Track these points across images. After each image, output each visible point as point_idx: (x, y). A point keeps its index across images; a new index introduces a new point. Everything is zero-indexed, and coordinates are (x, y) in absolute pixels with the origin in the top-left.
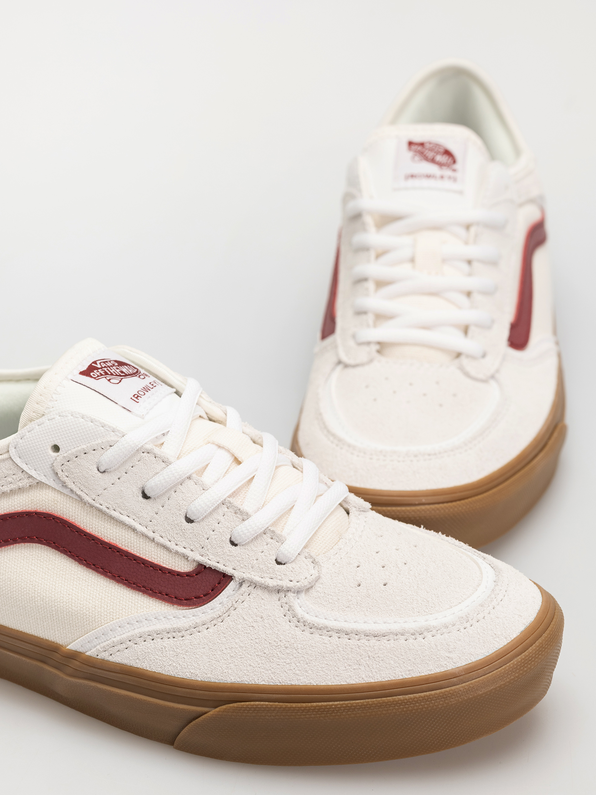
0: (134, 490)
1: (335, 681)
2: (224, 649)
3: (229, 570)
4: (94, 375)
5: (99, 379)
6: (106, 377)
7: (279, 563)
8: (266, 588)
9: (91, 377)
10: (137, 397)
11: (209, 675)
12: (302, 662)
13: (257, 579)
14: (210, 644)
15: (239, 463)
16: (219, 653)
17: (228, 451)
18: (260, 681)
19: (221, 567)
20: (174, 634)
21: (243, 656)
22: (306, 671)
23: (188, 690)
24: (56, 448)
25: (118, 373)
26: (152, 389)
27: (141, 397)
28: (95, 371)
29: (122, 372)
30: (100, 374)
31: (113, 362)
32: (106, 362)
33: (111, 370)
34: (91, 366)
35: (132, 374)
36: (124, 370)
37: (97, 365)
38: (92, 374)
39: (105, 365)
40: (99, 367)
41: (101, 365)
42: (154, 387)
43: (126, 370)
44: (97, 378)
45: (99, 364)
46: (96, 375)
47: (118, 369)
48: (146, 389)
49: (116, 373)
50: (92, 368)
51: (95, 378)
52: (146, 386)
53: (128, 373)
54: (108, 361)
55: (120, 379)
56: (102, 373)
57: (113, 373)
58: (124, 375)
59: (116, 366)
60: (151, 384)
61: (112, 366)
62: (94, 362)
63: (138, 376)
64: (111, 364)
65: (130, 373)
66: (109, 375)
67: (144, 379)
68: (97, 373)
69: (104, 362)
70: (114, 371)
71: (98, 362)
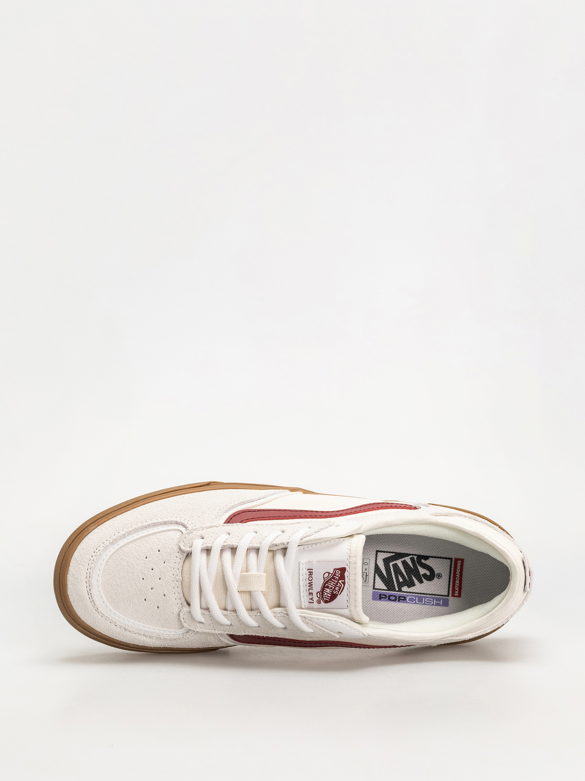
25: (329, 584)
26: (309, 589)
27: (309, 575)
28: (339, 576)
29: (328, 587)
30: (336, 575)
31: (337, 592)
32: (339, 589)
33: (333, 584)
34: (344, 579)
35: (323, 591)
36: (328, 590)
37: (341, 582)
38: (340, 572)
39: (338, 585)
40: (340, 581)
41: (340, 583)
42: (309, 593)
43: (328, 592)
44: (335, 570)
45: (341, 583)
46: (337, 573)
47: (331, 588)
48: (310, 585)
49: (330, 583)
50: (342, 577)
51: (337, 569)
52: (312, 587)
53: (326, 590)
54: (339, 591)
55: (325, 579)
56: (335, 577)
57: (331, 582)
58: (326, 586)
59: (333, 591)
60: (312, 594)
61: (335, 588)
62: (344, 583)
63: (320, 592)
64: (336, 589)
65: (324, 590)
66: (332, 578)
67: (317, 595)
68: (338, 575)
69: (340, 588)
70: (332, 584)
71: (343, 585)
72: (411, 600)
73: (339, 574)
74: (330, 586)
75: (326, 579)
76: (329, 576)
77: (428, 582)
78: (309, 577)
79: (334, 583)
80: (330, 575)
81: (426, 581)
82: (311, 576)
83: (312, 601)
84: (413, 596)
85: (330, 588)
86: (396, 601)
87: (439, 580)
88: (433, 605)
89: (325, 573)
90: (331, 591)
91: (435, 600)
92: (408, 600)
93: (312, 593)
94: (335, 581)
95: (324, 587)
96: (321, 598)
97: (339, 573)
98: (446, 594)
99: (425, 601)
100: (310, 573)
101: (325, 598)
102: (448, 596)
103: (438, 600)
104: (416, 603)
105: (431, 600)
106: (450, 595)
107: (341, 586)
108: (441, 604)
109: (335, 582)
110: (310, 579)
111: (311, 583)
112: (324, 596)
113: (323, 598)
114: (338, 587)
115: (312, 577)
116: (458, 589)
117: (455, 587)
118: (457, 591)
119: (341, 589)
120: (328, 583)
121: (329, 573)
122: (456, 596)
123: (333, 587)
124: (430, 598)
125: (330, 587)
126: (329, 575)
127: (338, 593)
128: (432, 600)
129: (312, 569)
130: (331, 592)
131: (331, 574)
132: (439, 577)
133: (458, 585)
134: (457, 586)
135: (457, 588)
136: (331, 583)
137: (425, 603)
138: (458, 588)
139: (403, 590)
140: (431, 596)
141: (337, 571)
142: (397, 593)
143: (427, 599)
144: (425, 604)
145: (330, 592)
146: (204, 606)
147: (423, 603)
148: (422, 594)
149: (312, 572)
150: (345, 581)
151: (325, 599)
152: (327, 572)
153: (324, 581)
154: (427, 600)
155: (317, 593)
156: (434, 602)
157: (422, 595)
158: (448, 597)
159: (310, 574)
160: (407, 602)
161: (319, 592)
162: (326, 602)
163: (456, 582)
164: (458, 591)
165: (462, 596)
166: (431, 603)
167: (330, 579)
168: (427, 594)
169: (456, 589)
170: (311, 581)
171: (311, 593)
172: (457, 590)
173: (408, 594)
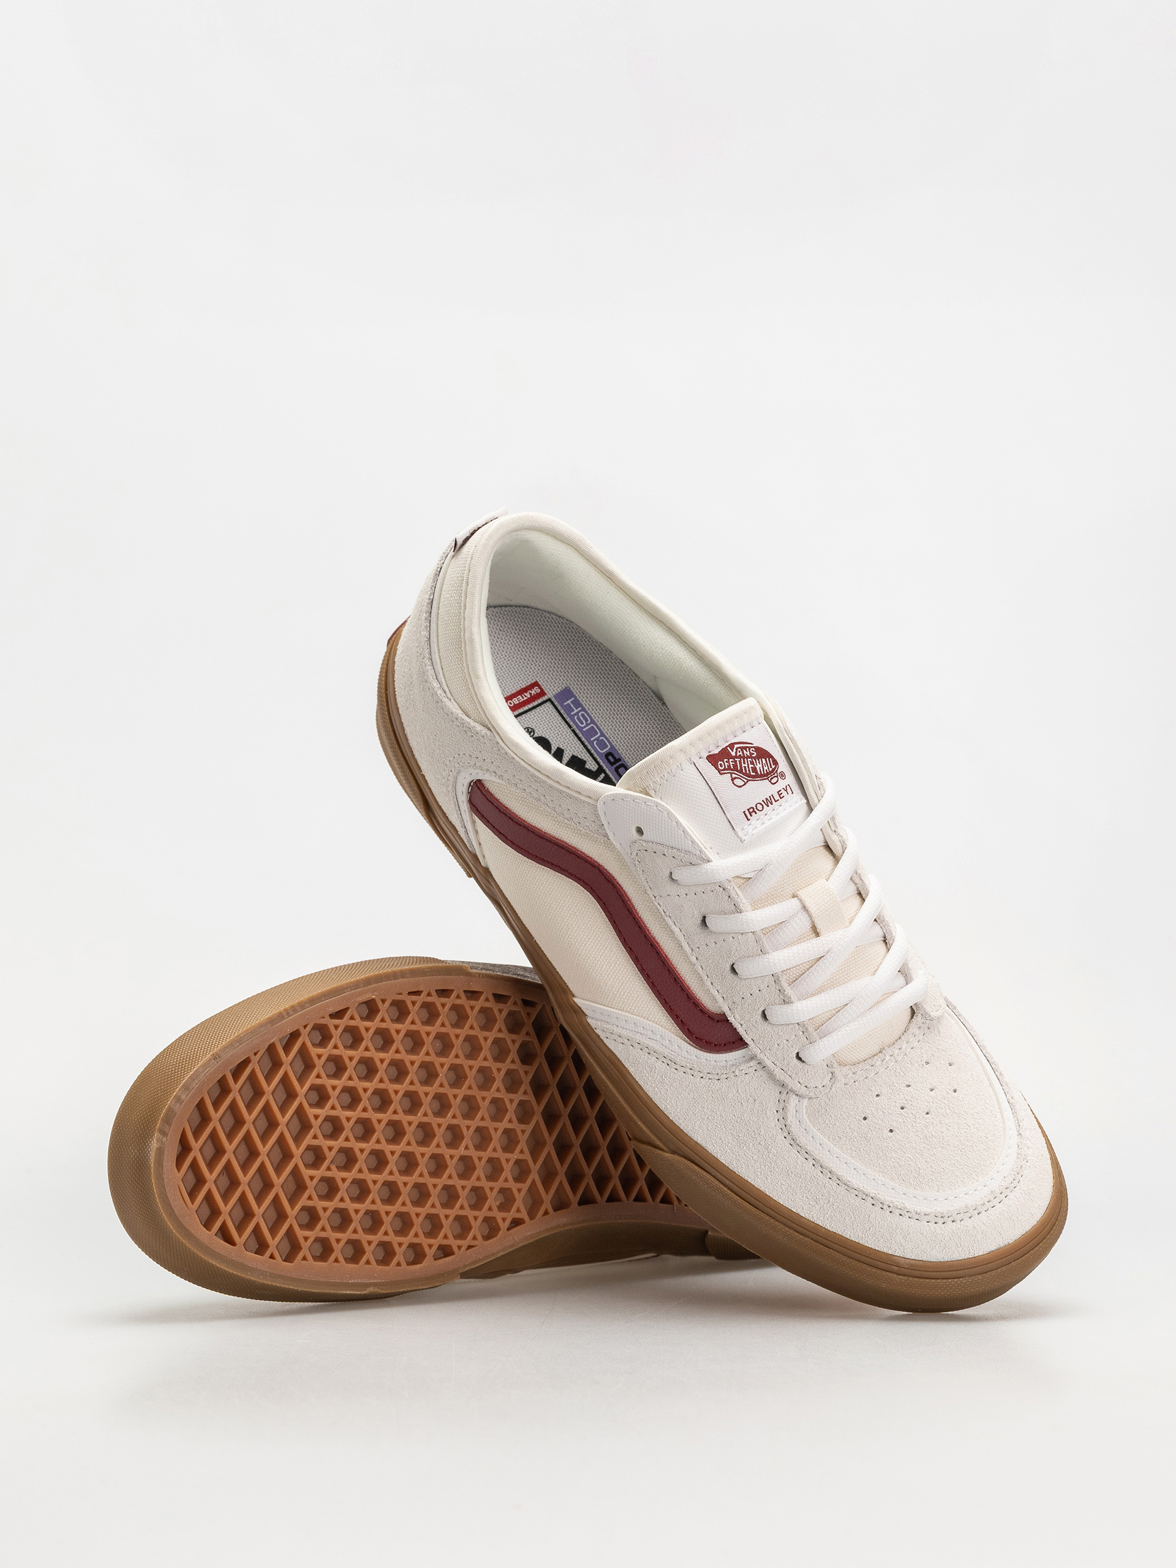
0: (696, 913)
1: (787, 1203)
2: (706, 1107)
3: (747, 1039)
4: (721, 766)
5: (724, 773)
6: (731, 774)
7: (798, 1057)
8: (771, 1076)
9: (717, 768)
10: (752, 811)
11: (681, 1122)
12: (767, 1167)
13: (768, 1063)
14: (695, 1093)
15: (817, 934)
16: (700, 1108)
17: (810, 917)
18: (722, 1158)
19: (741, 1031)
20: (669, 1062)
21: (719, 1126)
22: (766, 1178)
23: (657, 1121)
24: (640, 831)
25: (749, 770)
26: (776, 801)
27: (756, 813)
28: (725, 760)
29: (754, 769)
30: (729, 766)
31: (752, 750)
32: (745, 748)
33: (744, 763)
34: (724, 750)
35: (764, 775)
36: (758, 766)
37: (733, 751)
38: (720, 762)
39: (741, 753)
40: (733, 754)
41: (736, 753)
42: (781, 798)
43: (761, 766)
44: (722, 772)
45: (735, 750)
46: (724, 767)
47: (752, 763)
48: (768, 802)
49: (747, 769)
50: (724, 754)
51: (719, 771)
52: (770, 797)
53: (761, 772)
54: (748, 747)
55: (746, 781)
56: (731, 766)
57: (743, 768)
58: (754, 774)
59: (753, 757)
60: (780, 793)
61: (748, 757)
62: (732, 746)
63: (769, 779)
64: (748, 753)
65: (762, 773)
66: (737, 771)
67: (775, 783)
68: (726, 764)
69: (742, 748)
70: (746, 765)
71: (736, 746)
72: (602, 745)
73: (724, 762)
74: (750, 766)
75: (744, 780)
76: (737, 776)
77: (552, 743)
78: (758, 810)
79: (742, 761)
80: (734, 776)
81: (552, 746)
82: (755, 808)
83: (788, 787)
84: (593, 746)
85: (754, 765)
86: (623, 763)
87: (535, 729)
88: (584, 709)
89: (737, 786)
90: (757, 761)
91: (572, 713)
92: (607, 749)
93: (778, 792)
94: (738, 763)
95: (758, 776)
96: (776, 775)
97: (722, 762)
98: (548, 704)
99: (587, 725)
100: (752, 812)
101: (771, 767)
102: (549, 700)
103: (569, 709)
104: (602, 735)
105: (579, 719)
106: (545, 698)
107: (739, 748)
108: (571, 700)
109: (740, 762)
110: (759, 807)
111: (765, 803)
112: (771, 769)
113: (773, 770)
114: (743, 753)
115: (756, 806)
116: (526, 693)
117: (526, 700)
118: (531, 694)
119: (744, 745)
120: (748, 772)
121: (733, 779)
122: (540, 687)
123: (749, 760)
124: (574, 722)
125: (752, 766)
126: (735, 778)
127: (752, 747)
128: (576, 717)
129: (744, 812)
130: (759, 760)
131: (731, 776)
132: (531, 732)
133: (519, 696)
134: (523, 698)
135: (526, 697)
136: (745, 767)
137: (590, 724)
138: (526, 695)
139: (597, 766)
140: (571, 723)
141: (720, 768)
142: (608, 772)
143: (581, 725)
144: (593, 722)
145: (759, 762)
146: (901, 980)
147: (592, 725)
148: (579, 739)
149: (748, 810)
150: (727, 746)
151: (773, 767)
152: (733, 783)
153: (750, 780)
154: (582, 723)
155: (773, 784)
156: (578, 713)
157: (580, 735)
158: (552, 700)
159: (754, 811)
160: (611, 748)
161: (770, 781)
162: (775, 762)
163: (518, 702)
164: (530, 691)
165: (532, 682)
166: (583, 715)
167: (741, 771)
168: (573, 731)
169: (529, 696)
170: (763, 803)
171: (779, 795)
172: (528, 693)
173: (596, 755)
